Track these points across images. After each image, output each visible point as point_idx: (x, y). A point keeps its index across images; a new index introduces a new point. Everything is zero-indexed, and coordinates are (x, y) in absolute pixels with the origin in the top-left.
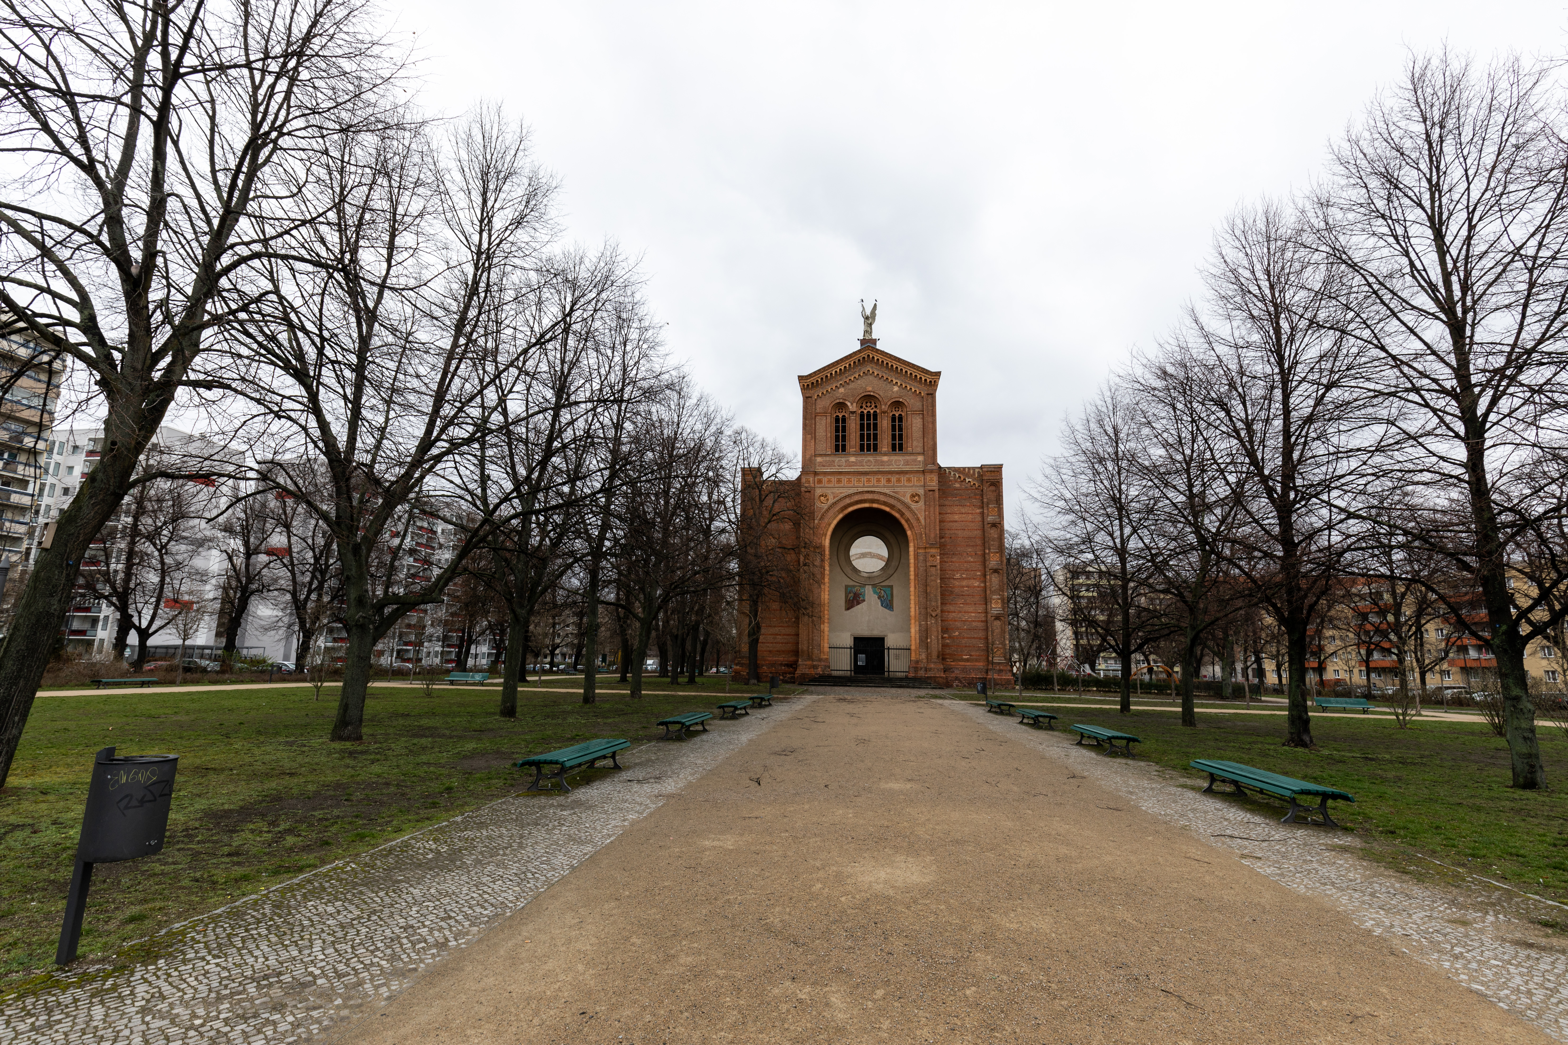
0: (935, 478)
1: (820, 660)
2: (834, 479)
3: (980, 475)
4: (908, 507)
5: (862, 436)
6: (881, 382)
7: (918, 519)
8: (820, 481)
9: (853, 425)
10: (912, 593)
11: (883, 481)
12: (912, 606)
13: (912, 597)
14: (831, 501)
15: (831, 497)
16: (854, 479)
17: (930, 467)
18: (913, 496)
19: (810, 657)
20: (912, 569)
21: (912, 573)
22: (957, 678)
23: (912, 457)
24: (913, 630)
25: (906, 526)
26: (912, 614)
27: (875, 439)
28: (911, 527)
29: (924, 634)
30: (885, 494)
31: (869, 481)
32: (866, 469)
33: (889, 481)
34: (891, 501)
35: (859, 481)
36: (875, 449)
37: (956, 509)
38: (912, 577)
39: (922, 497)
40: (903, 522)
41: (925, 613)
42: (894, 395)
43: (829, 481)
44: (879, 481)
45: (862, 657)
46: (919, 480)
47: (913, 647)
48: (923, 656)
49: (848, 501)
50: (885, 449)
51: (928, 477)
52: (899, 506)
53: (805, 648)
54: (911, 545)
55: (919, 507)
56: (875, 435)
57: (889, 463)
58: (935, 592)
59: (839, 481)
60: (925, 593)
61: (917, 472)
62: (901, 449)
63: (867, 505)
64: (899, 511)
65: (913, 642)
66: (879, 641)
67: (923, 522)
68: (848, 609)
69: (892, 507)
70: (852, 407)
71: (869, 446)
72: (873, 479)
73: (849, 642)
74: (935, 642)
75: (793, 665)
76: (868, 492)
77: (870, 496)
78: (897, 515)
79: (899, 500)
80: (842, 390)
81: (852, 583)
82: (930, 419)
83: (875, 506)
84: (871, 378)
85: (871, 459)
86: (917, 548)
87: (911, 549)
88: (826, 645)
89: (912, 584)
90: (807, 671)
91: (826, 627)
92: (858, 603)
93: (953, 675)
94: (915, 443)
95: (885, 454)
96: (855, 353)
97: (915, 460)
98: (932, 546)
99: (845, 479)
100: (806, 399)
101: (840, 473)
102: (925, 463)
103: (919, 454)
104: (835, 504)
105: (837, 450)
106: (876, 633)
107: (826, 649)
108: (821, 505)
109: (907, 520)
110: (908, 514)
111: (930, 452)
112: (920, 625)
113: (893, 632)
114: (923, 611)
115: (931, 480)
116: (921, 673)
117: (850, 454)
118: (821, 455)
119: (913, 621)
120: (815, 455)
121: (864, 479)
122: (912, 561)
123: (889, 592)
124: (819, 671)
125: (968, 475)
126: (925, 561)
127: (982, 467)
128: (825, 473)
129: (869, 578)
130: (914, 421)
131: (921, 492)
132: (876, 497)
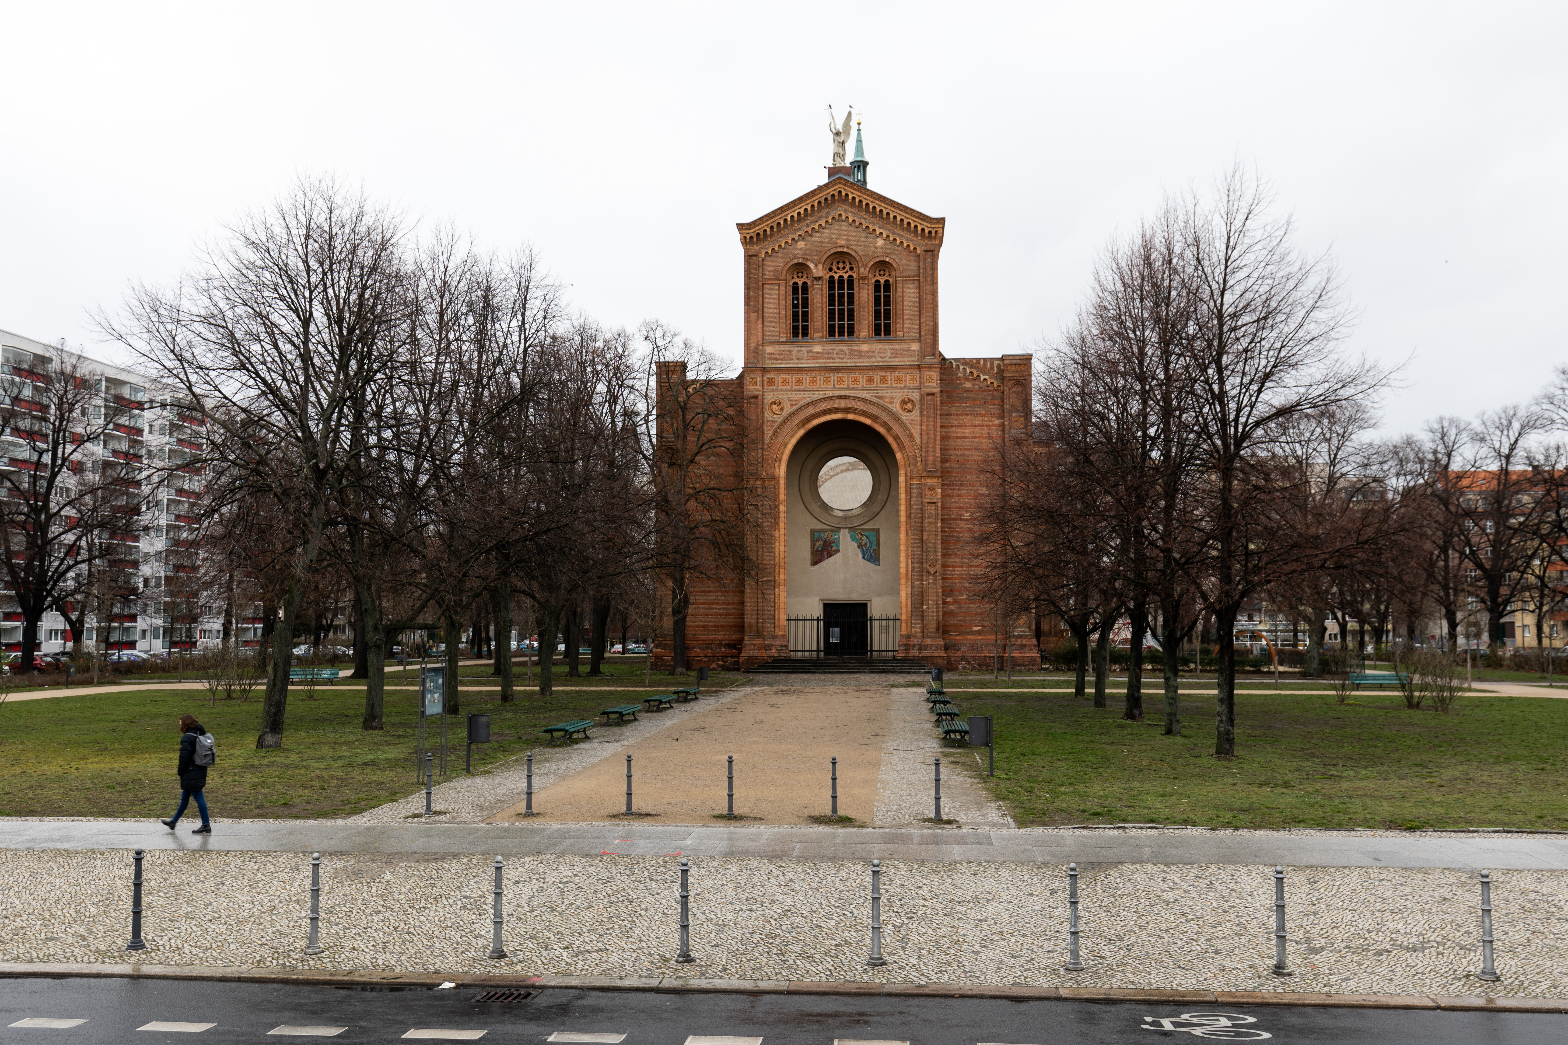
0: (935, 375)
1: (774, 638)
2: (791, 378)
3: (1000, 370)
4: (898, 419)
5: (831, 313)
6: (858, 232)
7: (911, 436)
8: (771, 382)
9: (819, 298)
10: (903, 542)
11: (862, 382)
12: (903, 559)
13: (903, 548)
14: (787, 411)
15: (787, 405)
16: (820, 378)
17: (929, 359)
18: (904, 402)
19: (759, 634)
20: (903, 508)
21: (903, 513)
22: (963, 658)
23: (904, 345)
24: (903, 594)
25: (894, 445)
26: (903, 570)
27: (851, 317)
28: (902, 448)
29: (919, 598)
30: (864, 400)
31: (841, 380)
32: (837, 363)
33: (870, 380)
34: (874, 410)
35: (827, 381)
36: (851, 333)
37: (966, 420)
38: (903, 519)
39: (917, 404)
40: (890, 440)
41: (920, 569)
42: (878, 253)
43: (784, 382)
44: (855, 380)
45: (836, 631)
46: (913, 379)
47: (903, 617)
48: (917, 629)
49: (811, 411)
50: (864, 334)
51: (926, 374)
52: (884, 417)
53: (753, 622)
54: (902, 472)
55: (912, 418)
56: (851, 312)
57: (871, 354)
58: (934, 540)
59: (799, 381)
60: (920, 540)
61: (911, 367)
62: (888, 332)
63: (838, 416)
64: (885, 425)
65: (904, 610)
66: (860, 608)
67: (918, 439)
68: (815, 563)
69: (875, 418)
70: (817, 270)
71: (841, 327)
72: (848, 377)
73: (817, 611)
74: (933, 609)
75: (737, 646)
76: (840, 397)
77: (843, 404)
78: (882, 430)
79: (884, 408)
80: (801, 244)
81: (820, 526)
82: (929, 289)
83: (850, 417)
84: (844, 226)
85: (845, 348)
86: (909, 478)
87: (902, 479)
88: (783, 617)
89: (903, 529)
90: (756, 653)
91: (781, 593)
92: (830, 555)
93: (959, 654)
94: (907, 325)
95: (865, 341)
96: (820, 188)
97: (908, 350)
98: (931, 474)
99: (806, 378)
100: (749, 258)
101: (800, 369)
102: (922, 354)
103: (913, 340)
104: (792, 415)
105: (795, 334)
106: (855, 596)
107: (783, 622)
108: (772, 417)
109: (896, 438)
110: (897, 429)
111: (929, 338)
112: (913, 587)
113: (879, 595)
114: (917, 566)
115: (931, 379)
116: (914, 653)
117: (813, 341)
118: (771, 343)
119: (903, 581)
120: (764, 344)
121: (834, 377)
122: (903, 496)
123: (873, 539)
124: (774, 652)
125: (983, 370)
126: (921, 495)
127: (1002, 359)
128: (778, 370)
129: (845, 518)
130: (906, 291)
131: (916, 396)
132: (851, 404)
